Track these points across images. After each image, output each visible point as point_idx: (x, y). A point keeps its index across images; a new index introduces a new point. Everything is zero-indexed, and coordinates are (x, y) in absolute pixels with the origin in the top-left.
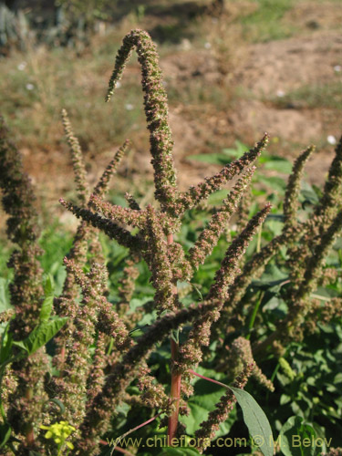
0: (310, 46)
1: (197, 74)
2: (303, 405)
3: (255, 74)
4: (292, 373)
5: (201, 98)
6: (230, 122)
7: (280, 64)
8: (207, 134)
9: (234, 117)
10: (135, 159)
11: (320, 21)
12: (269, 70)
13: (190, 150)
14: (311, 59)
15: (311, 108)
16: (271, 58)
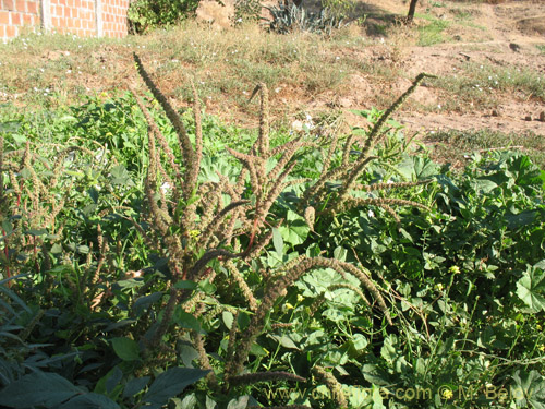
0: (443, 54)
1: (381, 59)
2: (339, 238)
3: (411, 64)
4: (338, 225)
5: (379, 72)
6: (391, 87)
7: (425, 61)
8: (377, 92)
9: (394, 85)
10: (337, 98)
11: (462, 37)
12: (419, 63)
13: (366, 98)
14: (442, 61)
15: (434, 87)
16: (422, 57)
